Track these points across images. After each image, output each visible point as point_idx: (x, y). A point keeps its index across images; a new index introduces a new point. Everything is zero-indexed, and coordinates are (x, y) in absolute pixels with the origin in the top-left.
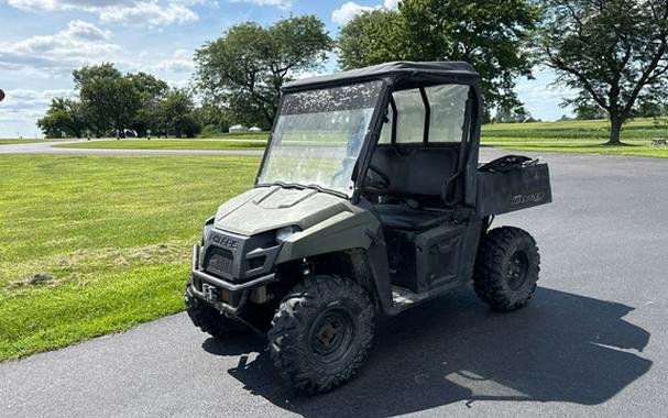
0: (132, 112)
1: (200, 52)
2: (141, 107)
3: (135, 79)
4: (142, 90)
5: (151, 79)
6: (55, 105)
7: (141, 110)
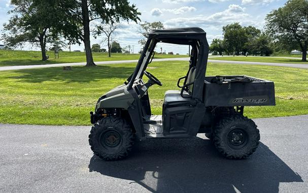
0: (243, 44)
1: (269, 15)
2: (247, 42)
3: (247, 29)
4: (249, 34)
5: (254, 29)
6: (214, 42)
7: (247, 43)
